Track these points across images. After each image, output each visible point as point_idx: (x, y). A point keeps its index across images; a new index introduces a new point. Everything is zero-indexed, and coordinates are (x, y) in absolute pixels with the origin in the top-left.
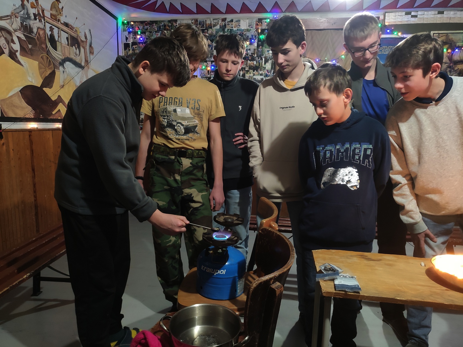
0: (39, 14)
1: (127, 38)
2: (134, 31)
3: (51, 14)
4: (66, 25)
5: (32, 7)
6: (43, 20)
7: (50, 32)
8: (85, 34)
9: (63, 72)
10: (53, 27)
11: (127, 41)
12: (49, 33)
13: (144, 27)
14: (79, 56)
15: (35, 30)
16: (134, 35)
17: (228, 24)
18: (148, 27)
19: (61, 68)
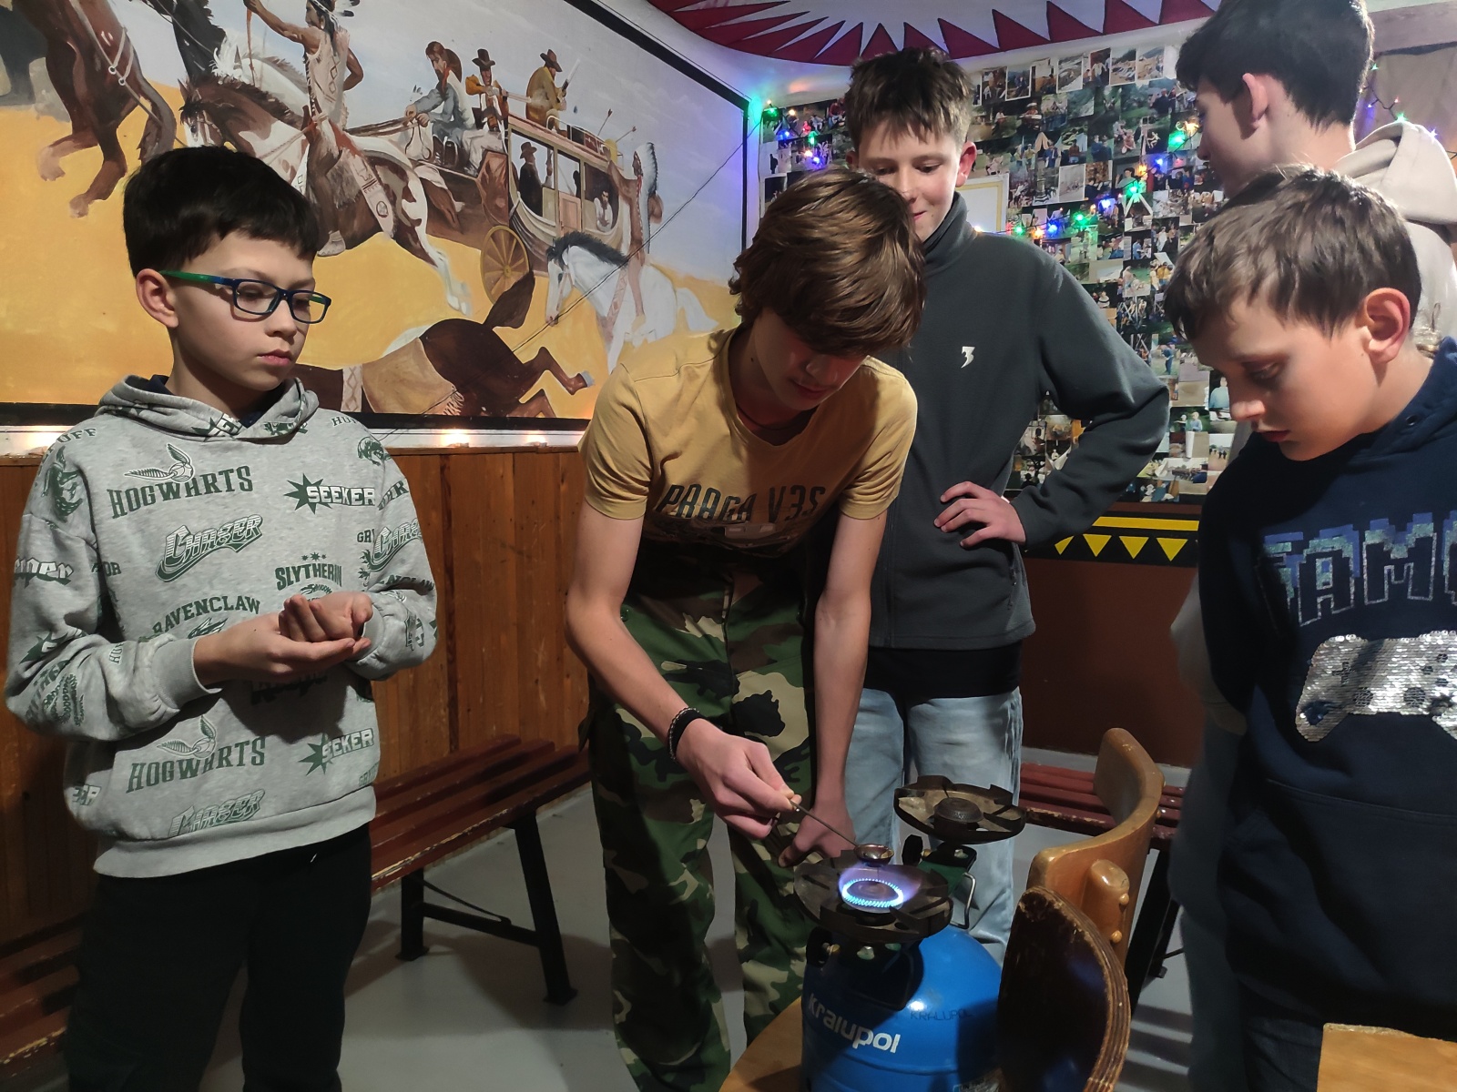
0: (491, 108)
1: (774, 163)
2: (797, 137)
3: (528, 108)
4: (576, 135)
5: (471, 92)
6: (502, 127)
7: (523, 161)
8: (636, 159)
9: (560, 277)
10: (533, 144)
11: (773, 173)
12: (519, 163)
13: (827, 120)
14: (612, 227)
15: (476, 158)
16: (795, 148)
17: (1115, 70)
18: (840, 117)
19: (553, 266)
